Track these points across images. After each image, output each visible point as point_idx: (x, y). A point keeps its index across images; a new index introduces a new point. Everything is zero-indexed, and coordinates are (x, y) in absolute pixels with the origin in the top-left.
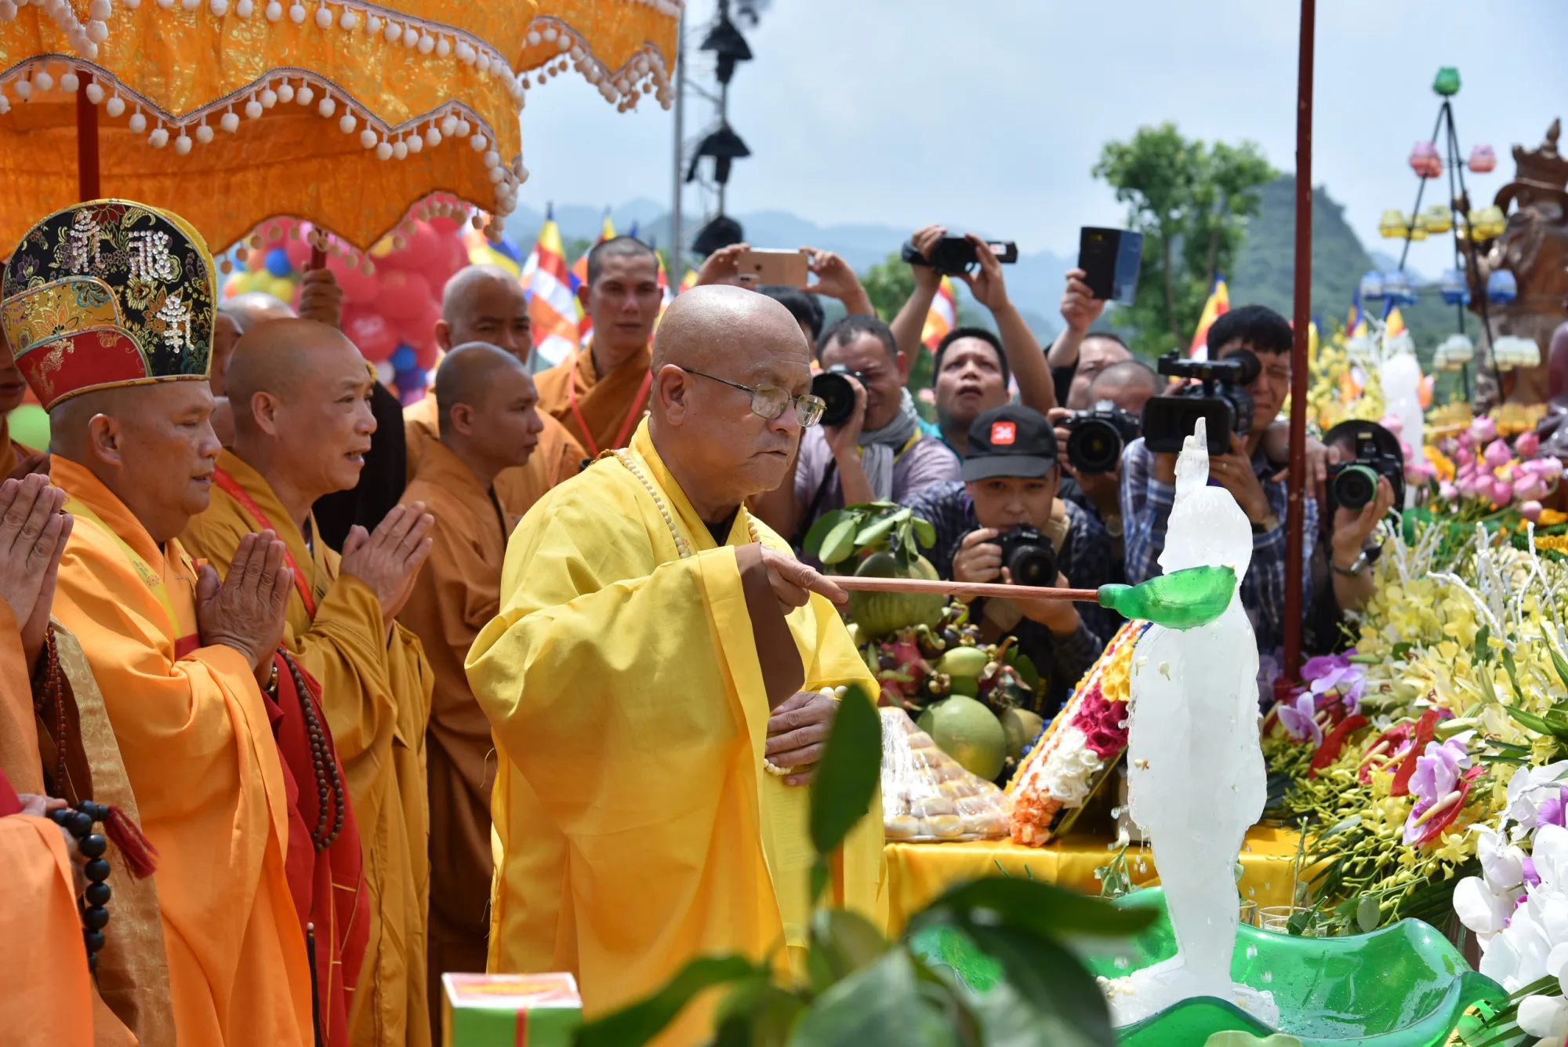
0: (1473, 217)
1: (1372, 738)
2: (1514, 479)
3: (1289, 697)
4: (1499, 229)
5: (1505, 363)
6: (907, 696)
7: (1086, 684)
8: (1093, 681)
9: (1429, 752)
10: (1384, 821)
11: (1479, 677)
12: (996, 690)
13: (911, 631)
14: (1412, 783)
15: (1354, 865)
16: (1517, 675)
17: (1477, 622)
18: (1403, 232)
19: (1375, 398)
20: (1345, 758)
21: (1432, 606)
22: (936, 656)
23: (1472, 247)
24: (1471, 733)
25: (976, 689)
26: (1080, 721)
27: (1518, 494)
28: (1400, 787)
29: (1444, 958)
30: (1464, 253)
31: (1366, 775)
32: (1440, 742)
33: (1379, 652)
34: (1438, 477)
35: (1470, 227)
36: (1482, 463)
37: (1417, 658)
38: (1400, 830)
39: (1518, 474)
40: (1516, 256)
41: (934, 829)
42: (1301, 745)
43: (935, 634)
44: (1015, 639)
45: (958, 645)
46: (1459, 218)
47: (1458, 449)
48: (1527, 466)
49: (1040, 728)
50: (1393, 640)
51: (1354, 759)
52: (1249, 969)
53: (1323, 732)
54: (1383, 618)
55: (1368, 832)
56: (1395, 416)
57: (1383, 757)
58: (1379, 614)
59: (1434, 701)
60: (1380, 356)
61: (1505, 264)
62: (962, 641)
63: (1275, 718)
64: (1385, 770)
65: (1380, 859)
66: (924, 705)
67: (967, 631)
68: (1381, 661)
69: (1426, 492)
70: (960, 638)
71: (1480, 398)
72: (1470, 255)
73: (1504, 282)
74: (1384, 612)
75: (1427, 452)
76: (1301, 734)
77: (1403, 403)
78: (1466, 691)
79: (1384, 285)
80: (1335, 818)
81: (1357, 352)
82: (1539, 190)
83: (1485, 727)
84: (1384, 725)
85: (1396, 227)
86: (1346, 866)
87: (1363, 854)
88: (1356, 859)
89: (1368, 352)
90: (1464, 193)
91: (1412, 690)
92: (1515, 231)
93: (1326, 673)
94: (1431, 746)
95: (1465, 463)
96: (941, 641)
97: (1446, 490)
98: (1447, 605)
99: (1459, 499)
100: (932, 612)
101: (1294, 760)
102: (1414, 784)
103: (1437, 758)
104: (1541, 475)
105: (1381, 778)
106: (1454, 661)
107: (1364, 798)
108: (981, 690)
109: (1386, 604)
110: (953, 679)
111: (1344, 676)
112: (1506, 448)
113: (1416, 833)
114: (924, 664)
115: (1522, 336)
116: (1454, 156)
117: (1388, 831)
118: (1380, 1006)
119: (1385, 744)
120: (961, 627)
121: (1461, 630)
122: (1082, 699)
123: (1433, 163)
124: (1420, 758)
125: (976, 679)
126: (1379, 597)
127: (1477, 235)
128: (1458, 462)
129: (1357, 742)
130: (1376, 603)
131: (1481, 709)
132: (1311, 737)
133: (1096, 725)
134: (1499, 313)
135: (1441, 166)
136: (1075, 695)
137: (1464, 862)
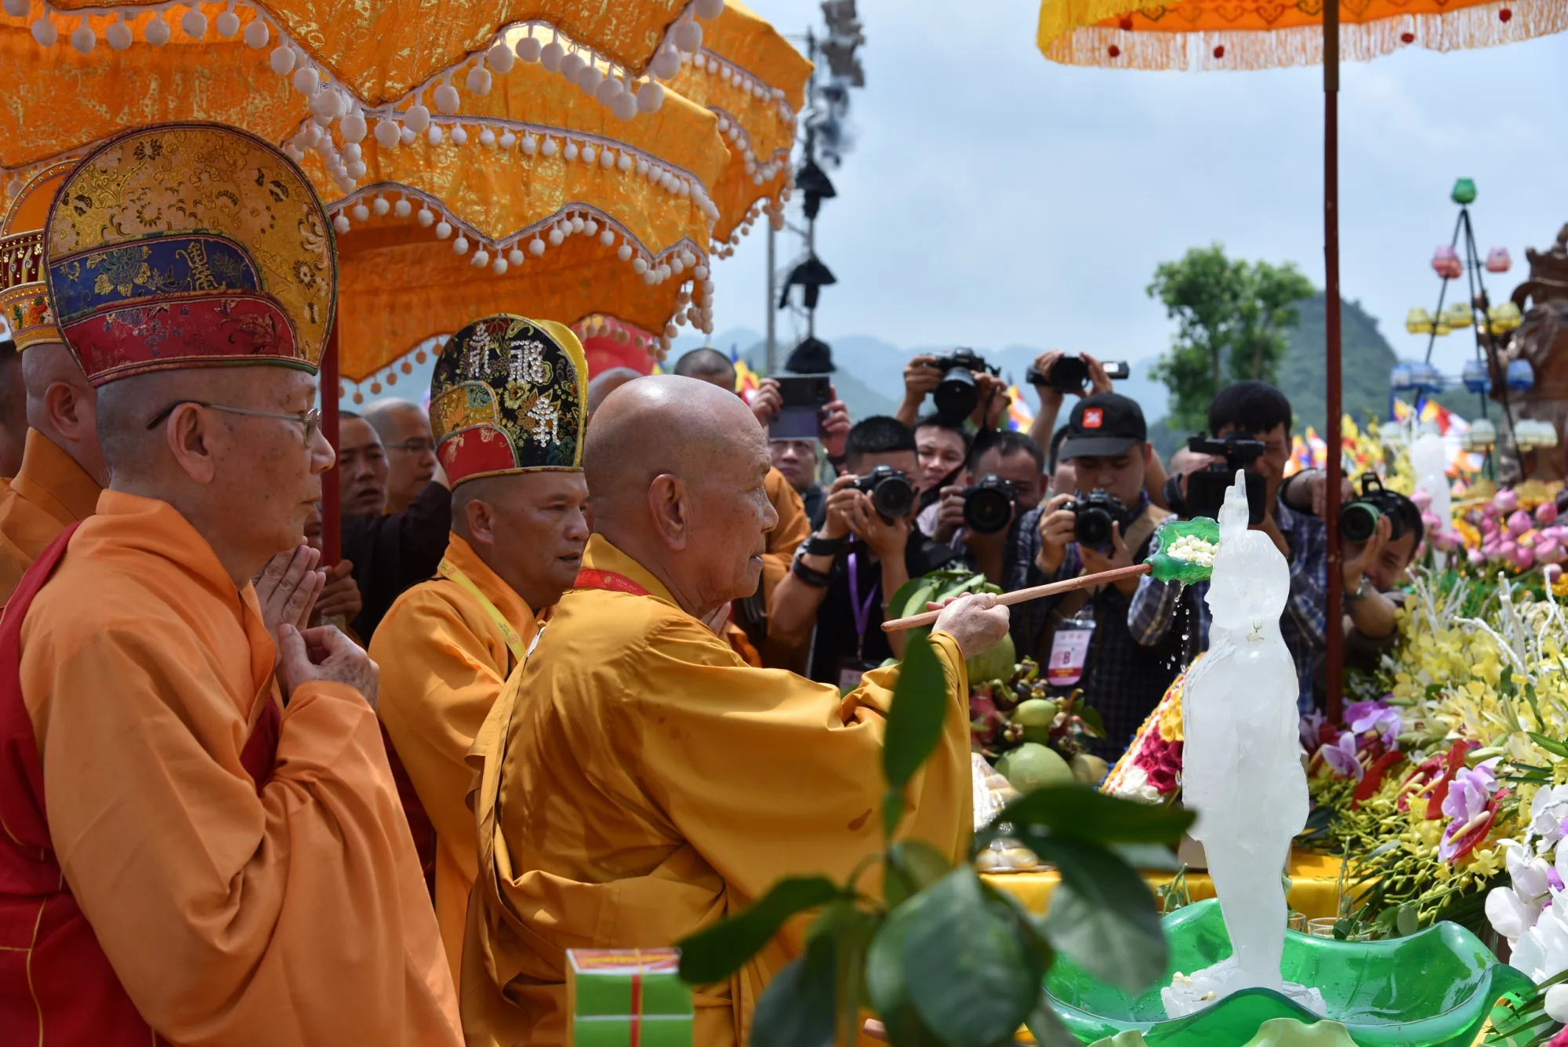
0: (1492, 313)
1: (1409, 771)
2: (1535, 544)
3: (1333, 740)
4: (1516, 322)
5: (1526, 444)
6: (985, 745)
7: (1146, 729)
8: (1153, 724)
9: (1460, 777)
10: (1421, 844)
11: (1505, 710)
12: (1065, 738)
13: (986, 685)
14: (1444, 806)
15: (1394, 883)
16: (1538, 706)
17: (1501, 663)
18: (1428, 327)
19: (1406, 476)
20: (1384, 790)
21: (1461, 651)
22: (1010, 708)
23: (1492, 341)
24: (1497, 760)
25: (1046, 737)
26: (1141, 760)
27: (1539, 558)
28: (1434, 813)
29: (1476, 955)
30: (1485, 346)
31: (1405, 803)
32: (1471, 769)
33: (1414, 695)
34: (1466, 546)
35: (1489, 322)
36: (1505, 532)
37: (1448, 697)
38: (1436, 849)
39: (1538, 540)
40: (1533, 348)
41: (1011, 861)
42: (1344, 782)
43: (1009, 688)
44: (1080, 691)
45: (1030, 698)
46: (1479, 315)
47: (1483, 519)
48: (1547, 532)
49: (1106, 771)
50: (1425, 684)
51: (1394, 791)
52: (1299, 971)
53: (1365, 769)
54: (1417, 667)
55: (1406, 853)
56: (1424, 490)
57: (1419, 786)
58: (1414, 663)
59: (1463, 734)
60: (1410, 438)
61: (1523, 355)
62: (1033, 694)
63: (1321, 759)
64: (1420, 797)
65: (1417, 877)
66: (1000, 752)
67: (1038, 685)
68: (1415, 704)
69: (1455, 559)
70: (1031, 691)
71: (1504, 478)
72: (1490, 348)
73: (1522, 370)
74: (1417, 661)
75: (1456, 523)
76: (1345, 772)
77: (1432, 477)
78: (1493, 723)
79: (1412, 376)
80: (1378, 843)
81: (1390, 437)
82: (1552, 287)
83: (1511, 754)
84: (1420, 759)
85: (1423, 323)
86: (1387, 883)
87: (1402, 873)
88: (1396, 877)
89: (1398, 436)
90: (1484, 292)
91: (1444, 727)
92: (1532, 325)
93: (1366, 715)
94: (1461, 771)
95: (1490, 531)
96: (1014, 695)
97: (1473, 556)
98: (1474, 647)
99: (1484, 563)
100: (1005, 668)
101: (1339, 795)
102: (1447, 807)
103: (1467, 782)
104: (1560, 541)
105: (1418, 805)
106: (1482, 698)
107: (1403, 824)
108: (1052, 738)
109: (1419, 654)
110: (1025, 728)
111: (1382, 717)
112: (1527, 517)
113: (1450, 851)
114: (1000, 715)
115: (1541, 419)
116: (1473, 258)
117: (1425, 852)
118: (1419, 1001)
119: (1421, 775)
120: (1032, 682)
121: (1488, 671)
122: (1143, 741)
123: (1454, 264)
124: (1451, 782)
125: (1046, 727)
126: (1412, 647)
127: (1495, 329)
128: (1483, 531)
129: (1395, 776)
130: (1410, 653)
131: (1506, 739)
132: (1353, 774)
133: (1156, 763)
134: (1519, 400)
135: (1462, 268)
136: (1136, 739)
137: (1495, 876)
